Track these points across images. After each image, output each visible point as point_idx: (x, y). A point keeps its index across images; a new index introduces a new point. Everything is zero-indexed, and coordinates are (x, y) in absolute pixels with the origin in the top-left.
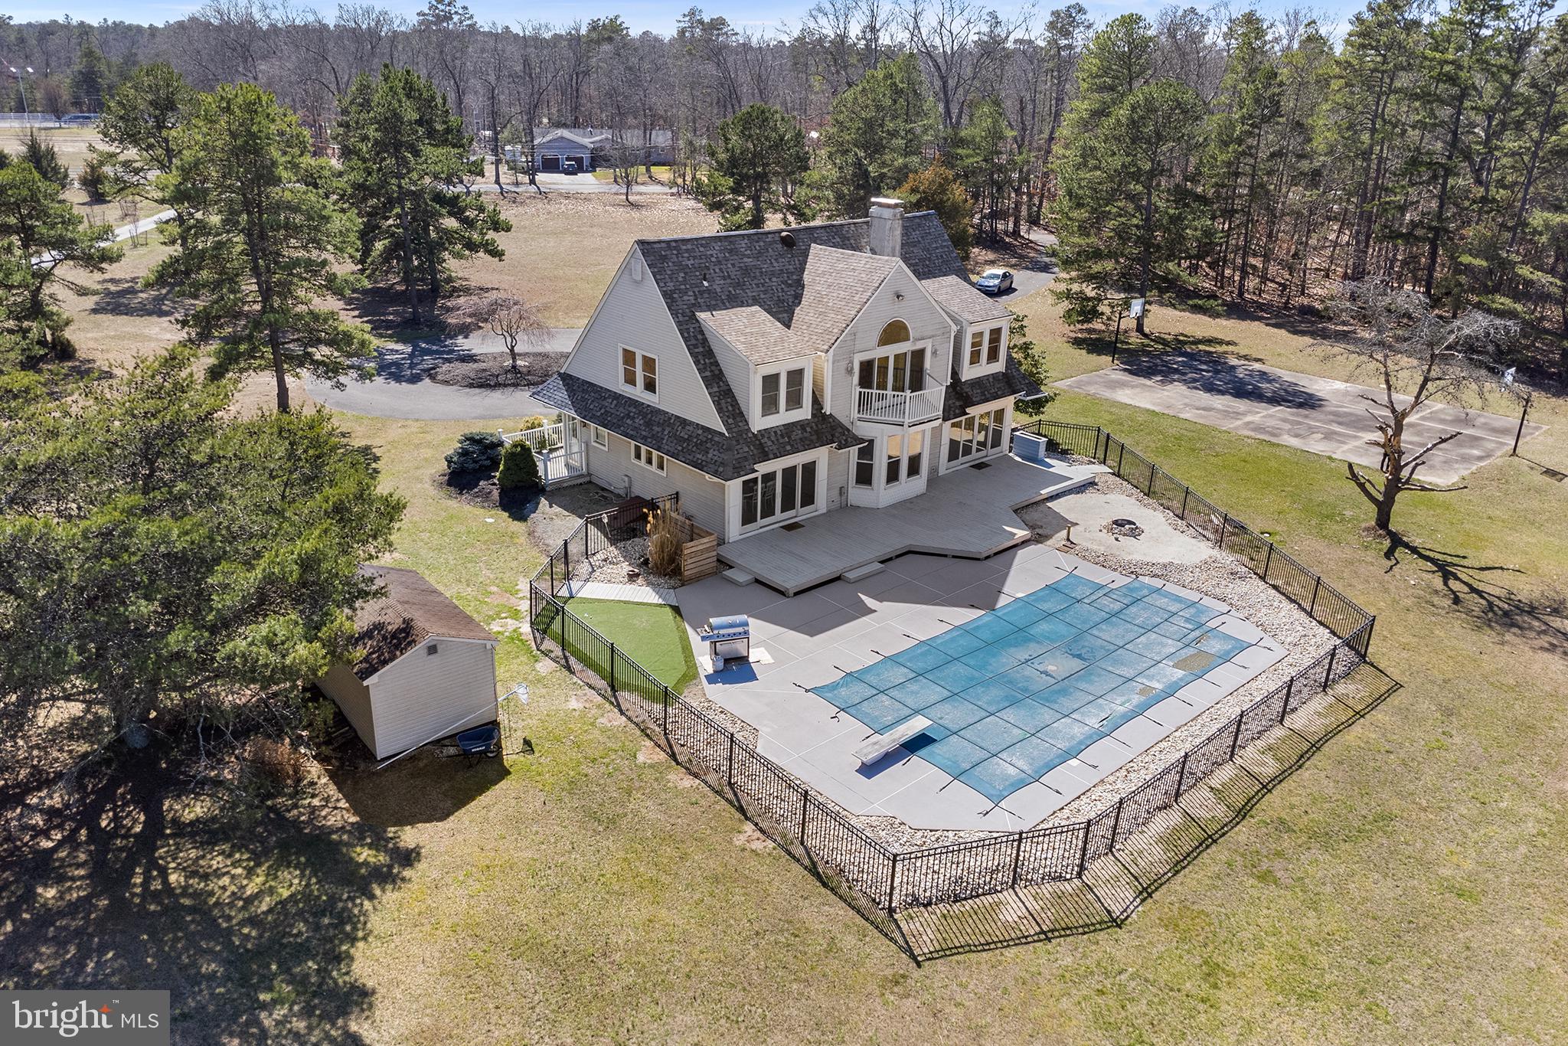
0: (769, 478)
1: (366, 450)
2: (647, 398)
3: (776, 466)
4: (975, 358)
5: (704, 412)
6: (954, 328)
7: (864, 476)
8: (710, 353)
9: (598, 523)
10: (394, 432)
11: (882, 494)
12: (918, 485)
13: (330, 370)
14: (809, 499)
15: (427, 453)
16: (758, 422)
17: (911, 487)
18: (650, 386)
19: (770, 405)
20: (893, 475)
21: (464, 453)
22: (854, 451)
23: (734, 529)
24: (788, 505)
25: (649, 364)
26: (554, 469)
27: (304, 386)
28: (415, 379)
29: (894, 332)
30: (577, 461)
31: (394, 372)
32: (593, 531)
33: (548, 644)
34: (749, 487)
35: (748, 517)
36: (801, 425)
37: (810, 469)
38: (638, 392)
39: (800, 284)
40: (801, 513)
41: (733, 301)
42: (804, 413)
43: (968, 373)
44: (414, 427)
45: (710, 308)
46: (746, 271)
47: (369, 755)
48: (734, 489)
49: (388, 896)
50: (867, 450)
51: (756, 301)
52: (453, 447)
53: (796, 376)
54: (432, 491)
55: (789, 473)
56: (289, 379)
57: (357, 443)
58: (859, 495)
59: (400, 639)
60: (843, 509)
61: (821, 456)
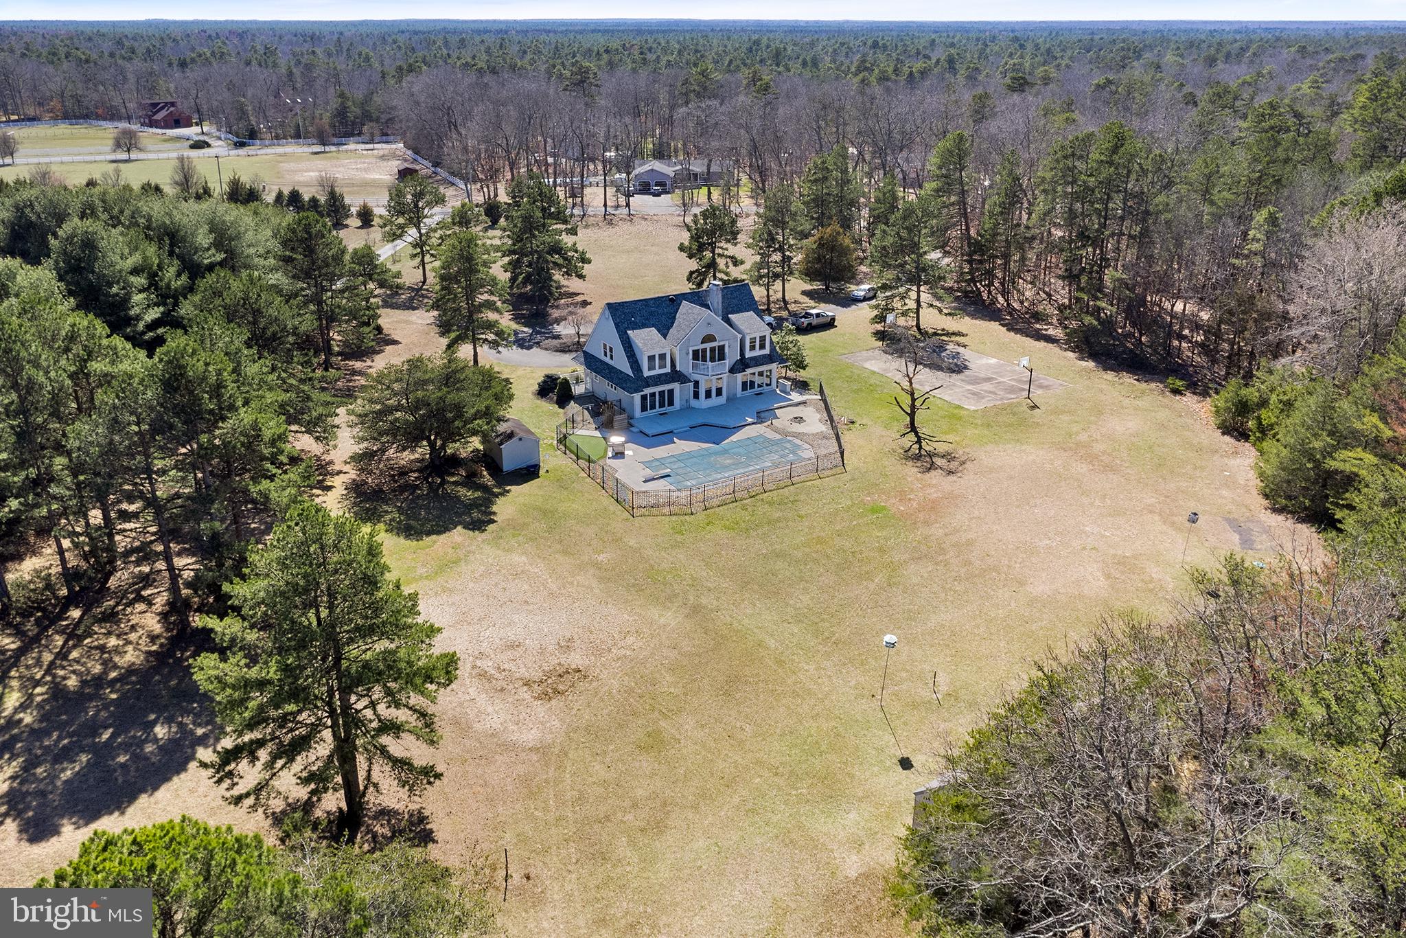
0: (653, 395)
1: (507, 380)
2: (611, 362)
3: (657, 389)
4: (753, 348)
5: (625, 367)
6: (740, 336)
7: (696, 396)
8: (630, 346)
9: (587, 409)
10: (520, 372)
11: (703, 403)
12: (722, 400)
13: (495, 345)
14: (671, 403)
15: (532, 381)
16: (646, 373)
17: (715, 401)
18: (612, 357)
19: (651, 368)
20: (708, 394)
21: (544, 382)
22: (692, 384)
23: (638, 412)
24: (662, 405)
25: (611, 349)
26: (578, 390)
27: (485, 352)
28: (529, 348)
29: (709, 338)
30: (589, 386)
31: (522, 343)
32: (586, 412)
33: (561, 447)
34: (644, 398)
35: (644, 409)
36: (666, 374)
37: (671, 392)
38: (607, 360)
39: (674, 318)
40: (667, 409)
41: (644, 326)
42: (668, 370)
43: (748, 354)
44: (529, 370)
45: (633, 329)
46: (651, 313)
47: (501, 470)
48: (637, 397)
49: (503, 498)
50: (696, 384)
51: (653, 326)
52: (541, 379)
53: (662, 356)
54: (531, 396)
55: (662, 393)
56: (479, 349)
57: (504, 377)
58: (694, 403)
59: (510, 436)
60: (687, 409)
61: (676, 386)
